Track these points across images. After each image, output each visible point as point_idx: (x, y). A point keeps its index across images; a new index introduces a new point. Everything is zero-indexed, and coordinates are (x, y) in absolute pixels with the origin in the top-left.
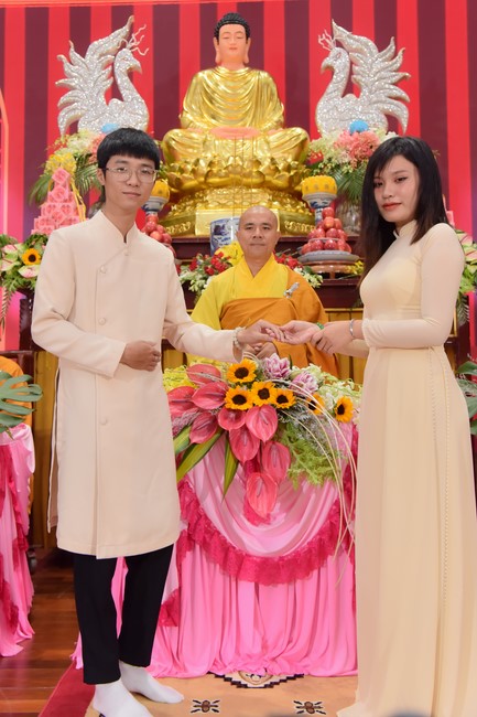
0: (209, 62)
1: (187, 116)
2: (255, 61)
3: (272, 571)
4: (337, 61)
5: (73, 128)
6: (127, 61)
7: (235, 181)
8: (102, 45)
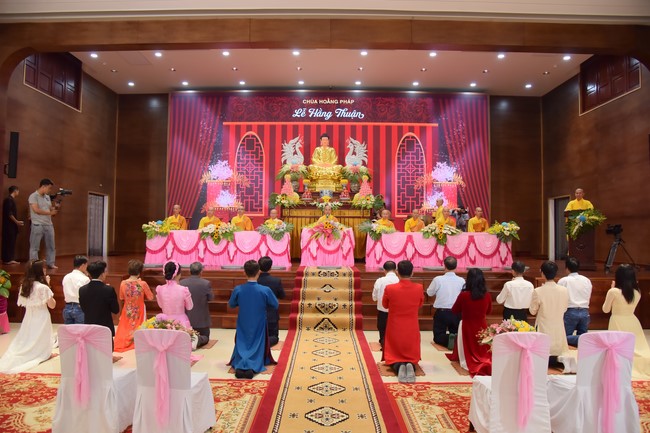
0: (319, 145)
1: (314, 160)
2: (331, 145)
3: (330, 252)
4: (350, 146)
5: (285, 162)
6: (298, 145)
7: (325, 178)
8: (292, 142)
